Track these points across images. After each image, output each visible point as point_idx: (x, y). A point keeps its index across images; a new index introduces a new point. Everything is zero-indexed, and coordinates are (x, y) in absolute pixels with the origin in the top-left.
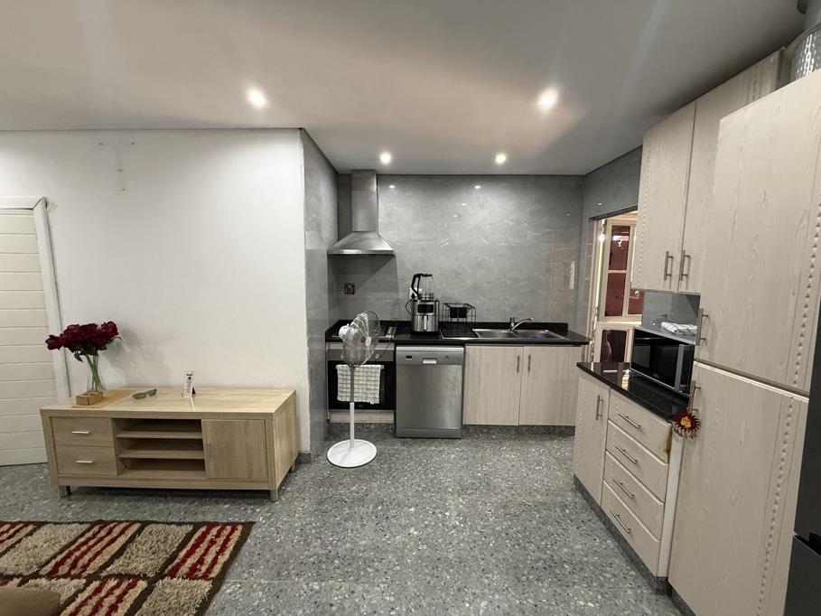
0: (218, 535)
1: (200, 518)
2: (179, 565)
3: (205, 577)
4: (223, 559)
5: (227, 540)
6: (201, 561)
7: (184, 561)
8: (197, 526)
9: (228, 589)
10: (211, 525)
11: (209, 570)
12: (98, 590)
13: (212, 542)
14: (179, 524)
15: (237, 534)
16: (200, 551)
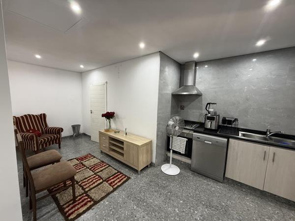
0: (121, 177)
1: (120, 170)
2: (109, 180)
3: (112, 187)
4: (119, 184)
5: (122, 179)
6: (114, 182)
7: (111, 180)
8: (118, 172)
9: (115, 193)
10: (121, 173)
11: (114, 185)
12: (94, 177)
13: (119, 178)
14: (115, 169)
15: (125, 179)
16: (115, 179)
